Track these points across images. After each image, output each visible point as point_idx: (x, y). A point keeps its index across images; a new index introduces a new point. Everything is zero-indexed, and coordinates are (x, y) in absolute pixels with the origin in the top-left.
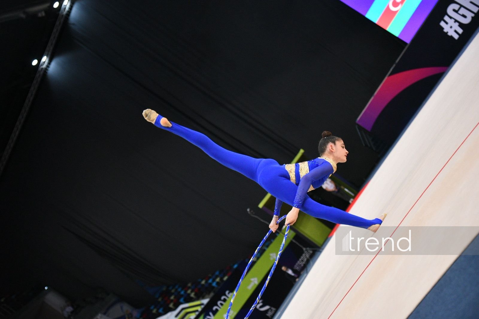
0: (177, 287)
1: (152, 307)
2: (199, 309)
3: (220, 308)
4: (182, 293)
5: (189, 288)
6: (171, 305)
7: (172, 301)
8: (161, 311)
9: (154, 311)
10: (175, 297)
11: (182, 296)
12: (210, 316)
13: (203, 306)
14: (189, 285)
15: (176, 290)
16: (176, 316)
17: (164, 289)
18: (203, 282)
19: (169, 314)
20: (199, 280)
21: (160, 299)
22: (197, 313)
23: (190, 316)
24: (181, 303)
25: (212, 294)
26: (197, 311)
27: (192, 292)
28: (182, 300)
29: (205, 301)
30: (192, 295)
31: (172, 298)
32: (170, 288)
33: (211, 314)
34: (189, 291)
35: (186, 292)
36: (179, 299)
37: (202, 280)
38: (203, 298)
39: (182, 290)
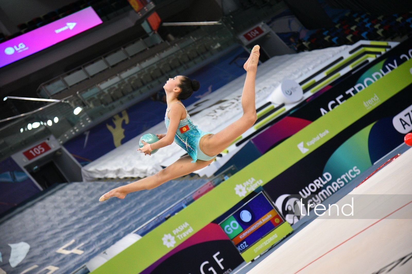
0: (363, 16)
1: (325, 33)
2: (383, 51)
3: (410, 57)
4: (368, 25)
5: (379, 22)
6: (349, 38)
7: (351, 32)
8: (334, 40)
9: (327, 38)
10: (356, 29)
11: (366, 29)
12: (394, 65)
13: (388, 50)
14: (380, 18)
15: (361, 20)
16: (351, 52)
17: (347, 14)
18: (399, 19)
19: (343, 47)
20: (395, 15)
21: (337, 26)
22: (378, 56)
23: (368, 57)
24: (363, 39)
25: (406, 38)
26: (380, 53)
27: (380, 28)
28: (364, 35)
29: (393, 44)
30: (379, 32)
31: (353, 28)
32: (355, 16)
33: (395, 62)
34: (377, 26)
35: (372, 26)
36: (362, 32)
37: (399, 16)
38: (393, 40)
39: (368, 22)
